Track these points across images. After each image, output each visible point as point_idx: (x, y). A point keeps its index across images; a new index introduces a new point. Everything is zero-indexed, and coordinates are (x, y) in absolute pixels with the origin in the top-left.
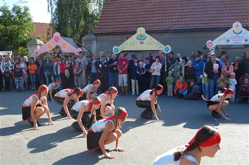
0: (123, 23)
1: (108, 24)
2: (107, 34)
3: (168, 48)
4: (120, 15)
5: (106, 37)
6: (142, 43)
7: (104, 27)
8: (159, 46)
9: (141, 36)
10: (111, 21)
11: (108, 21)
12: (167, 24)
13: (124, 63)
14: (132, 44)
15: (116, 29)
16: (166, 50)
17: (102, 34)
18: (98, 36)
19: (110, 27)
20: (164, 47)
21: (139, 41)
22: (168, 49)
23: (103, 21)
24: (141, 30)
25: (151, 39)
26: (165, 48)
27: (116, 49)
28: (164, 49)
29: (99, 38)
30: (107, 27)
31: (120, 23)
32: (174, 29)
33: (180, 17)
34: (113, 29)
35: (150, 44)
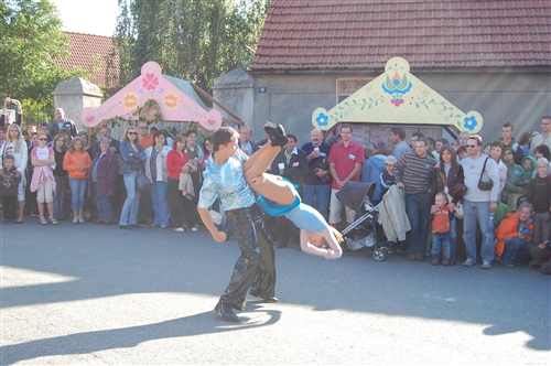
0: (333, 43)
1: (288, 43)
2: (287, 73)
3: (473, 118)
4: (324, 19)
5: (282, 81)
6: (398, 102)
7: (278, 52)
8: (448, 112)
9: (396, 82)
10: (298, 35)
11: (290, 35)
12: (461, 49)
13: (352, 157)
14: (367, 104)
15: (312, 60)
16: (466, 126)
17: (271, 72)
18: (260, 76)
19: (295, 52)
20: (464, 116)
21: (390, 97)
22: (475, 123)
23: (273, 35)
24: (398, 67)
25: (425, 92)
26: (466, 120)
27: (322, 115)
28: (463, 123)
29: (263, 82)
30: (286, 52)
31: (324, 43)
32: (482, 64)
33: (498, 31)
34: (302, 60)
35: (422, 106)
